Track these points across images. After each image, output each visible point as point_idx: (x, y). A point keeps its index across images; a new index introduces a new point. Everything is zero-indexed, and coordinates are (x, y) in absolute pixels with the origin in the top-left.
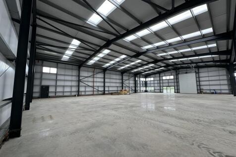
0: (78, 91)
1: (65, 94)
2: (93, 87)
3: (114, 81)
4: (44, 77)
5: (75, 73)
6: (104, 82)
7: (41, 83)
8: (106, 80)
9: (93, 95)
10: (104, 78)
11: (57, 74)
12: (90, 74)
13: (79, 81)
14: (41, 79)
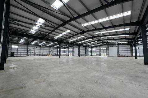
0: (27, 55)
1: (21, 55)
2: (34, 53)
3: (46, 50)
4: (12, 49)
5: (26, 47)
6: (40, 51)
7: (11, 51)
8: (41, 50)
9: (34, 56)
10: (40, 49)
11: (18, 48)
12: (33, 48)
13: (28, 50)
14: (11, 50)
